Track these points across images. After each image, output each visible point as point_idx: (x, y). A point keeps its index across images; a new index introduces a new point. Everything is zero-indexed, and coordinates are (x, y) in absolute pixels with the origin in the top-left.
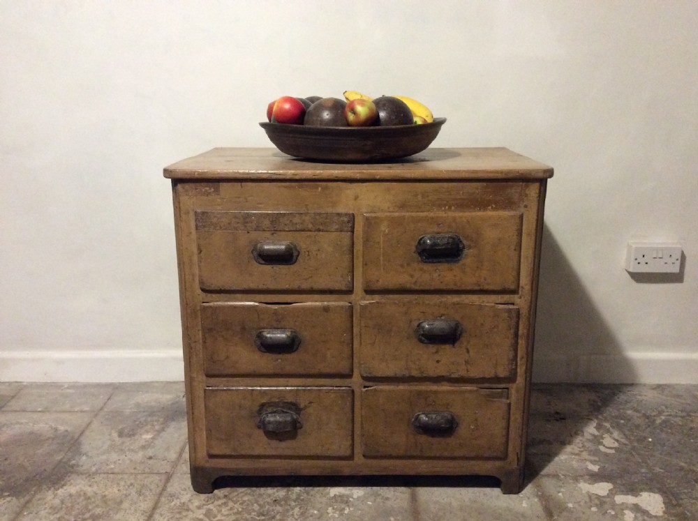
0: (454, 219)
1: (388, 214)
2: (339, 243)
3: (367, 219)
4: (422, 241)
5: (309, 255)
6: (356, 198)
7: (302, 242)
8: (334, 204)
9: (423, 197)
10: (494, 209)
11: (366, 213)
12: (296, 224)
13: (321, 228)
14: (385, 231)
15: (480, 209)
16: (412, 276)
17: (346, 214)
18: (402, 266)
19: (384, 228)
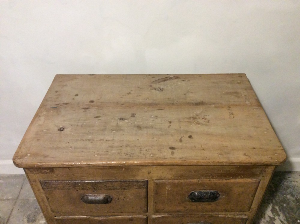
0: (215, 184)
1: (171, 181)
2: (138, 194)
3: (156, 184)
4: (193, 194)
5: (118, 200)
6: (149, 173)
7: (113, 194)
8: (134, 176)
9: (195, 172)
10: (242, 178)
11: (156, 180)
12: (109, 187)
13: (126, 188)
14: (168, 189)
15: (233, 178)
16: (185, 207)
17: (143, 182)
18: (179, 203)
19: (168, 188)
